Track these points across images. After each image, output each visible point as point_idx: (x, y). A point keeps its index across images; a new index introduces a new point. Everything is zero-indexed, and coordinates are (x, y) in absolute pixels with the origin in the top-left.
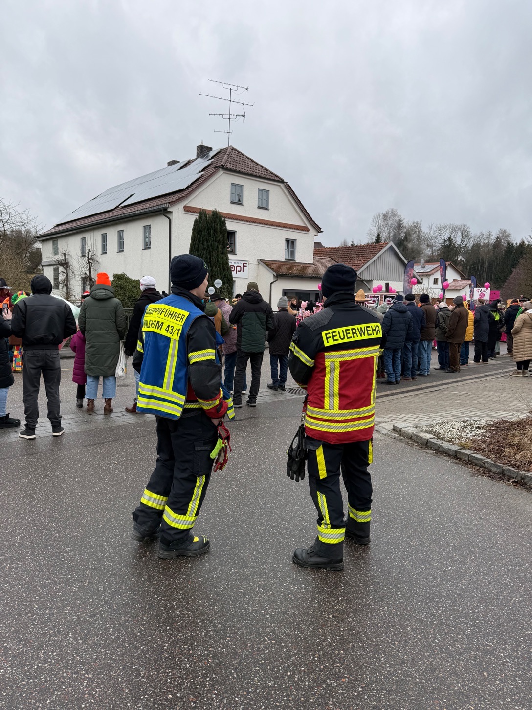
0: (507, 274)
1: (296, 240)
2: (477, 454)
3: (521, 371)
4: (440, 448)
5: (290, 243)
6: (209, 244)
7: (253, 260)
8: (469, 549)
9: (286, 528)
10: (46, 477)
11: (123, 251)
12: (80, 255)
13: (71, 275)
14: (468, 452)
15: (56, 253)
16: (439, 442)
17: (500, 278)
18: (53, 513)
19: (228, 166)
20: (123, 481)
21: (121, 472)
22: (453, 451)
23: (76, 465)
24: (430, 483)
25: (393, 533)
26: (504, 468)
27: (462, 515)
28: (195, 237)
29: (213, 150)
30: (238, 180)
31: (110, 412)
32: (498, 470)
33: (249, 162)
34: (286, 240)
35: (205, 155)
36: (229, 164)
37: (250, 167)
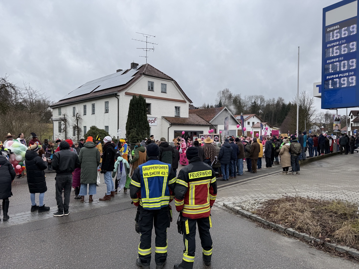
0: (283, 119)
1: (180, 107)
2: (259, 216)
3: (285, 172)
4: (243, 214)
5: (177, 108)
6: (138, 111)
7: (159, 117)
8: (250, 261)
9: (174, 256)
10: (65, 236)
11: (94, 114)
12: (72, 115)
13: (67, 126)
14: (255, 215)
15: (60, 114)
16: (243, 211)
17: (280, 121)
18: (71, 253)
19: (146, 73)
20: (101, 237)
21: (100, 232)
22: (249, 215)
23: (79, 229)
24: (237, 231)
25: (219, 256)
26: (269, 223)
27: (249, 246)
28: (131, 108)
29: (139, 65)
30: (151, 80)
31: (92, 201)
32: (267, 224)
33: (156, 71)
34: (175, 107)
35: (135, 68)
36: (147, 72)
37: (157, 74)
